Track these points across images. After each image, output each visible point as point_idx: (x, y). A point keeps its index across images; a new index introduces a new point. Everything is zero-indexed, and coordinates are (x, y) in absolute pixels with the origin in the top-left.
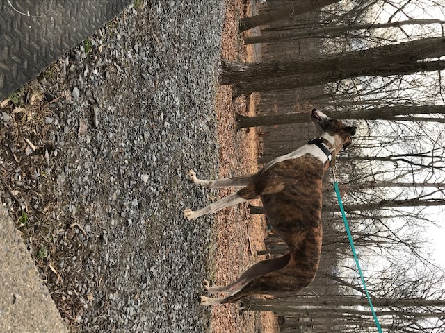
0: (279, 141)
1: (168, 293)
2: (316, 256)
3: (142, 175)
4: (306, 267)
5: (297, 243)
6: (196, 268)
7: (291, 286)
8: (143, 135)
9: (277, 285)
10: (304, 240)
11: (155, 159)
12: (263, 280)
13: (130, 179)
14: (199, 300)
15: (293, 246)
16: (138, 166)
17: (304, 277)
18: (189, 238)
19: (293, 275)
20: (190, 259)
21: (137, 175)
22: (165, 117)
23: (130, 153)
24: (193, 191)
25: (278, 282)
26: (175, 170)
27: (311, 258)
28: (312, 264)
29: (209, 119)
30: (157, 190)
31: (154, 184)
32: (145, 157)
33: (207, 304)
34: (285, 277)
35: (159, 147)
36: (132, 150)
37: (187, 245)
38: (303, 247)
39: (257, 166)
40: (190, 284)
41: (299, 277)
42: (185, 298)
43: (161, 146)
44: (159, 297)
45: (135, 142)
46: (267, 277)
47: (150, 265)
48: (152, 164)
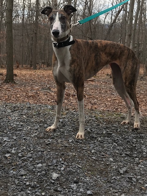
0: (23, 55)
1: (136, 157)
2: (114, 45)
3: (53, 178)
4: (122, 53)
5: (106, 58)
6: (115, 131)
7: (134, 64)
8: (22, 175)
9: (131, 74)
10: (105, 54)
11: (40, 165)
12: (127, 83)
13: (56, 190)
14: (136, 129)
15: (108, 61)
16: (46, 182)
17: (128, 55)
18: (95, 136)
19: (126, 62)
20: (109, 135)
21: (53, 183)
22: (8, 152)
23: (36, 190)
24: (62, 130)
25: (130, 73)
26: (47, 145)
27: (116, 48)
28: (120, 48)
29: (9, 111)
30: (63, 164)
31: (59, 166)
32: (39, 174)
33: (139, 123)
34: (127, 68)
35: (31, 159)
36: (34, 187)
37: (100, 137)
38: (109, 54)
39: (38, 70)
40: (127, 137)
41: (128, 58)
42: (137, 141)
43: (31, 157)
44: (140, 166)
45: (28, 183)
46: (126, 80)
47: (119, 174)
48: (45, 168)
